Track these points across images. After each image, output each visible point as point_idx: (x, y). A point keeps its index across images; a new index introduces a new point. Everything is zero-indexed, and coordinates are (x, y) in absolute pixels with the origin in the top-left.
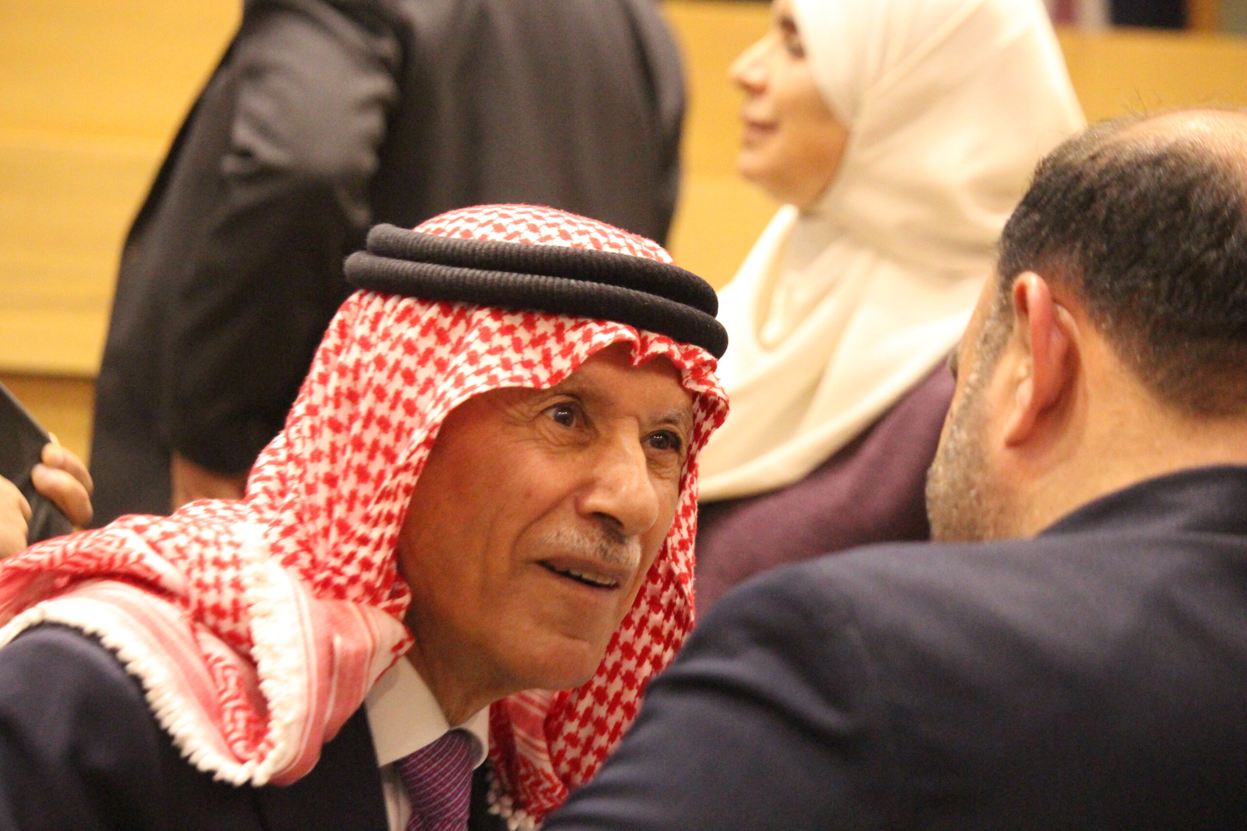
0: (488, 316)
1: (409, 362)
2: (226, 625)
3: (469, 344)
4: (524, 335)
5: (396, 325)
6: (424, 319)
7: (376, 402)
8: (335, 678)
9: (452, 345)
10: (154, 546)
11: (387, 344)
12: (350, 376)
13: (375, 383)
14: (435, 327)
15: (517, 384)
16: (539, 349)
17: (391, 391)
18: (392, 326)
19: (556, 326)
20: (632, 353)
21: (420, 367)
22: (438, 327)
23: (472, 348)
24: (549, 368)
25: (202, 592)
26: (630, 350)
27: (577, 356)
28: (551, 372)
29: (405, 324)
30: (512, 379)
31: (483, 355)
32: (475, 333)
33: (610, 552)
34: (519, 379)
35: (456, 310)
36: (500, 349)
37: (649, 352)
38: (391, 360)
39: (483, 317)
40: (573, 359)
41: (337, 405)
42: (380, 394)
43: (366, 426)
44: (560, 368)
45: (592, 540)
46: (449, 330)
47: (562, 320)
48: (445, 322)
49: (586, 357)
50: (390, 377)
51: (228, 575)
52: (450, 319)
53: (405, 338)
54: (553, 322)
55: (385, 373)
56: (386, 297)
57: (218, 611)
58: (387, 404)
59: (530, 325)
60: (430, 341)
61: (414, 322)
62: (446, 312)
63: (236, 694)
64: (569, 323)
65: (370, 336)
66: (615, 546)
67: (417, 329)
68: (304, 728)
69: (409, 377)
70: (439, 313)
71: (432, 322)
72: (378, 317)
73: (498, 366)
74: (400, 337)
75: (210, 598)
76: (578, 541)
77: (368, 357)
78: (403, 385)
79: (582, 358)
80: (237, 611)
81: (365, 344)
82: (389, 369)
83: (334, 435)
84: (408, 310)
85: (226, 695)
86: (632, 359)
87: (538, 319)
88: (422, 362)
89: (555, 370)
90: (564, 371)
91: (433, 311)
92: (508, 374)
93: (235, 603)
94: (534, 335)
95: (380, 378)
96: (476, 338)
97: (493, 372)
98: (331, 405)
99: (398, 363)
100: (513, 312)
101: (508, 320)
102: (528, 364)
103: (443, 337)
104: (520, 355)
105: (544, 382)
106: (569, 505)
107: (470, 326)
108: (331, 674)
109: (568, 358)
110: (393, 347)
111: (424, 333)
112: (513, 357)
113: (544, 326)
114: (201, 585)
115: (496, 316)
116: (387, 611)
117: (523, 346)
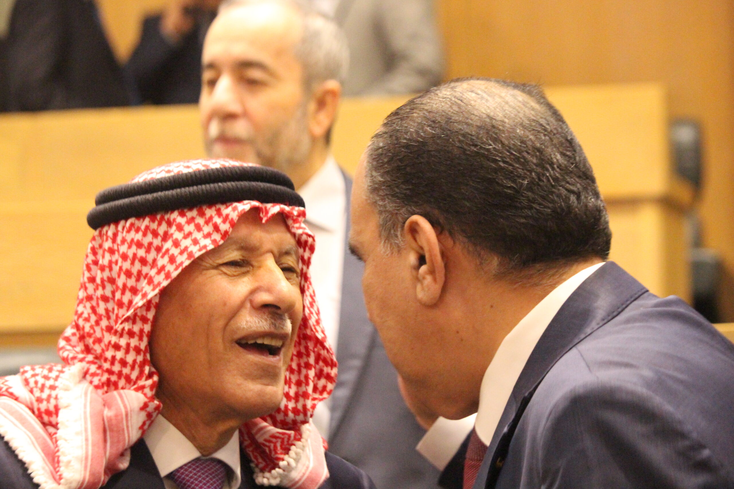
0: (178, 216)
1: (141, 253)
2: (53, 419)
3: (172, 234)
4: (201, 221)
5: (128, 235)
6: (143, 228)
7: (127, 279)
8: (108, 433)
9: (162, 237)
10: (26, 382)
11: (126, 246)
12: (107, 270)
13: (124, 268)
14: (150, 230)
15: (204, 251)
16: (211, 224)
17: (135, 271)
18: (126, 236)
19: (216, 210)
20: (261, 215)
21: (147, 254)
23: (175, 237)
24: (219, 232)
25: (39, 404)
26: (259, 214)
27: (232, 219)
28: (221, 234)
29: (133, 232)
30: (200, 250)
31: (181, 240)
32: (174, 228)
33: (277, 325)
34: (205, 247)
35: (158, 217)
36: (190, 234)
37: (270, 214)
38: (130, 254)
39: (175, 216)
40: (230, 222)
41: (104, 287)
42: (128, 274)
43: (123, 293)
44: (225, 229)
45: (266, 320)
46: (158, 229)
47: (218, 206)
48: (154, 226)
49: (237, 218)
50: (133, 263)
51: (53, 394)
52: (156, 223)
53: (135, 240)
54: (214, 209)
55: (129, 262)
56: (116, 223)
57: (48, 413)
58: (133, 279)
59: (202, 214)
60: (149, 238)
61: (138, 230)
62: (153, 220)
64: (222, 207)
65: (113, 246)
66: (279, 321)
67: (140, 233)
69: (143, 261)
70: (149, 222)
71: (147, 227)
72: (115, 235)
73: (191, 245)
74: (132, 240)
75: (43, 406)
76: (259, 322)
77: (116, 257)
78: (141, 267)
79: (235, 219)
80: (57, 411)
81: (112, 251)
82: (130, 260)
83: (105, 305)
84: (132, 225)
86: (261, 219)
87: (206, 209)
88: (148, 251)
89: (223, 232)
90: (228, 230)
91: (147, 221)
92: (197, 247)
93: (56, 406)
94: (206, 218)
95: (127, 265)
96: (175, 231)
97: (189, 250)
98: (100, 288)
99: (135, 255)
100: (191, 209)
101: (189, 214)
102: (208, 235)
103: (155, 234)
104: (201, 233)
105: (220, 241)
106: (248, 305)
107: (170, 224)
108: (105, 431)
109: (227, 222)
110: (130, 247)
111: (145, 235)
112: (198, 235)
113: (210, 212)
114: (39, 400)
115: (182, 215)
116: (137, 390)
117: (202, 226)
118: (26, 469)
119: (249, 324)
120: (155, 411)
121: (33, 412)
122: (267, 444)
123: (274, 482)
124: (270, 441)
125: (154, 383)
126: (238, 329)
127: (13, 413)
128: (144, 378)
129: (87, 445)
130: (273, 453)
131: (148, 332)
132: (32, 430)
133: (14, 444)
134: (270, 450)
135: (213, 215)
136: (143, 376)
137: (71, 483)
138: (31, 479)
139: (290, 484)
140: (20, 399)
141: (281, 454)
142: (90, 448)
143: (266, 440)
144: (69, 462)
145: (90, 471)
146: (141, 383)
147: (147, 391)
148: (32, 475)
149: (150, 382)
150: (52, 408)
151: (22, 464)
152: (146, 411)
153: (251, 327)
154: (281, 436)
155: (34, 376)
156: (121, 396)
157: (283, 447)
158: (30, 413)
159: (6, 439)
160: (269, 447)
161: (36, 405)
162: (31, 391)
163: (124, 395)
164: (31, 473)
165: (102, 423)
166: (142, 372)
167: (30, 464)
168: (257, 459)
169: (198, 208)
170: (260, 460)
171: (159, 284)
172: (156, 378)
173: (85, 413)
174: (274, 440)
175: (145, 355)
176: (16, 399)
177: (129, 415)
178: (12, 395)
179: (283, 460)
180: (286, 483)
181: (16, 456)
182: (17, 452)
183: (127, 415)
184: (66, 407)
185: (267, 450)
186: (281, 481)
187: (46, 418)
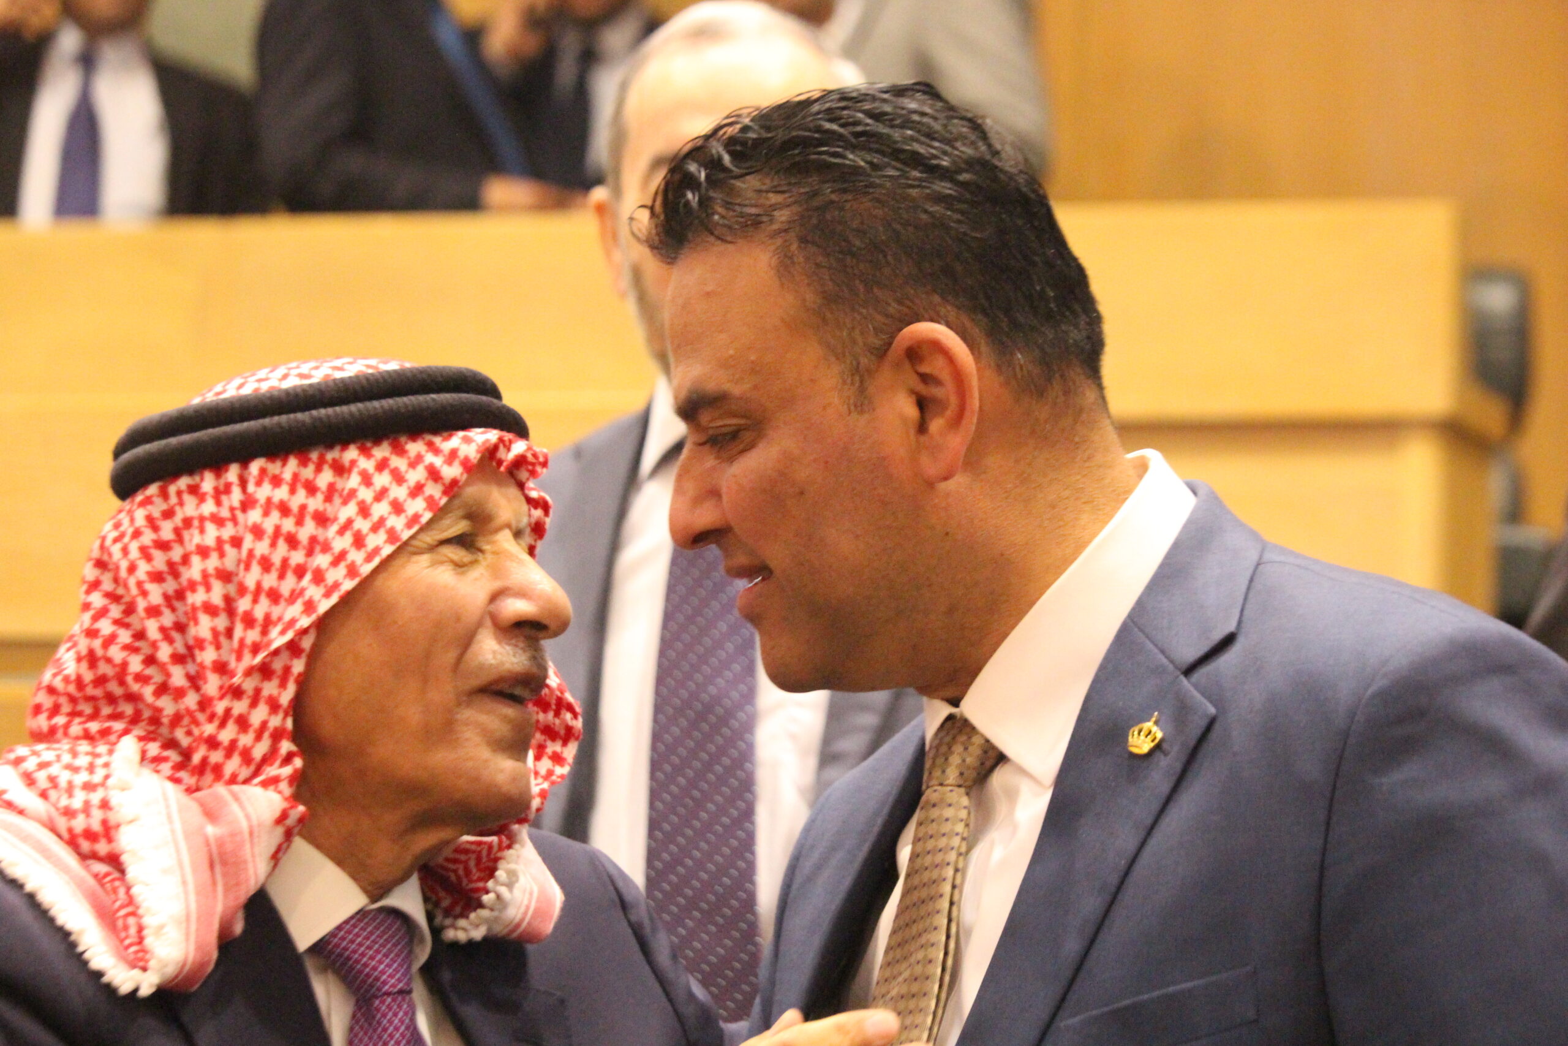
1: (288, 525)
2: (102, 848)
4: (399, 463)
6: (287, 475)
7: (262, 574)
8: (218, 869)
9: (323, 493)
10: (29, 780)
12: (214, 555)
13: (258, 553)
14: (301, 481)
15: (416, 528)
16: (421, 468)
17: (276, 559)
20: (500, 456)
21: (299, 528)
22: (303, 480)
23: (360, 496)
25: (69, 820)
27: (466, 458)
29: (267, 486)
30: (409, 526)
31: (372, 504)
36: (385, 491)
37: (511, 455)
38: (269, 527)
39: (352, 453)
40: (462, 464)
41: (208, 588)
42: (265, 564)
43: (255, 601)
44: (452, 476)
46: (315, 478)
50: (273, 544)
51: (96, 797)
52: (311, 468)
57: (90, 835)
58: (274, 574)
59: (399, 450)
60: (301, 496)
61: (277, 482)
63: (126, 902)
67: (284, 488)
68: (188, 928)
69: (292, 541)
71: (295, 477)
73: (390, 513)
75: (79, 824)
76: (514, 654)
77: (242, 531)
78: (289, 551)
80: (108, 831)
82: (269, 537)
83: (212, 621)
84: (263, 471)
85: (118, 904)
88: (300, 521)
90: (458, 477)
91: (293, 463)
93: (105, 823)
94: (409, 458)
95: (262, 548)
97: (389, 524)
100: (377, 442)
102: (417, 490)
103: (311, 489)
104: (405, 485)
105: (440, 499)
106: (488, 622)
107: (340, 470)
108: (212, 866)
109: (456, 463)
110: (266, 513)
111: (293, 491)
112: (399, 492)
113: (415, 448)
114: (69, 813)
115: (365, 452)
116: (265, 784)
117: (403, 474)
118: (73, 945)
119: (499, 657)
120: (297, 826)
121: (59, 836)
122: (451, 866)
123: (478, 934)
124: (455, 861)
125: (296, 771)
126: (481, 667)
127: (26, 838)
128: (278, 763)
129: (186, 893)
130: (465, 881)
131: (300, 675)
132: (65, 869)
133: (45, 897)
134: (459, 878)
135: (423, 453)
136: (275, 760)
137: (166, 966)
138: (85, 963)
139: (505, 931)
140: (26, 812)
141: (480, 879)
142: (192, 897)
143: (447, 860)
144: (162, 927)
145: (196, 942)
146: (272, 771)
147: (284, 786)
148: (86, 956)
149: (287, 771)
150: (96, 826)
151: (64, 935)
152: (284, 825)
153: (502, 663)
154: (473, 847)
155: (43, 766)
156: (236, 798)
157: (482, 866)
158: (54, 838)
159: (29, 888)
160: (455, 871)
161: (62, 823)
162: (44, 795)
163: (243, 798)
164: (84, 952)
165: (205, 849)
166: (274, 751)
167: (81, 933)
168: (437, 894)
169: (390, 440)
170: (442, 894)
171: (336, 585)
172: (298, 762)
173: (173, 831)
174: (463, 857)
175: (284, 718)
176: (21, 812)
177: (256, 834)
178: (9, 805)
179: (487, 892)
180: (499, 929)
181: (51, 920)
182: (53, 912)
183: (251, 833)
184: (131, 822)
185: (453, 877)
186: (489, 929)
187: (85, 845)
